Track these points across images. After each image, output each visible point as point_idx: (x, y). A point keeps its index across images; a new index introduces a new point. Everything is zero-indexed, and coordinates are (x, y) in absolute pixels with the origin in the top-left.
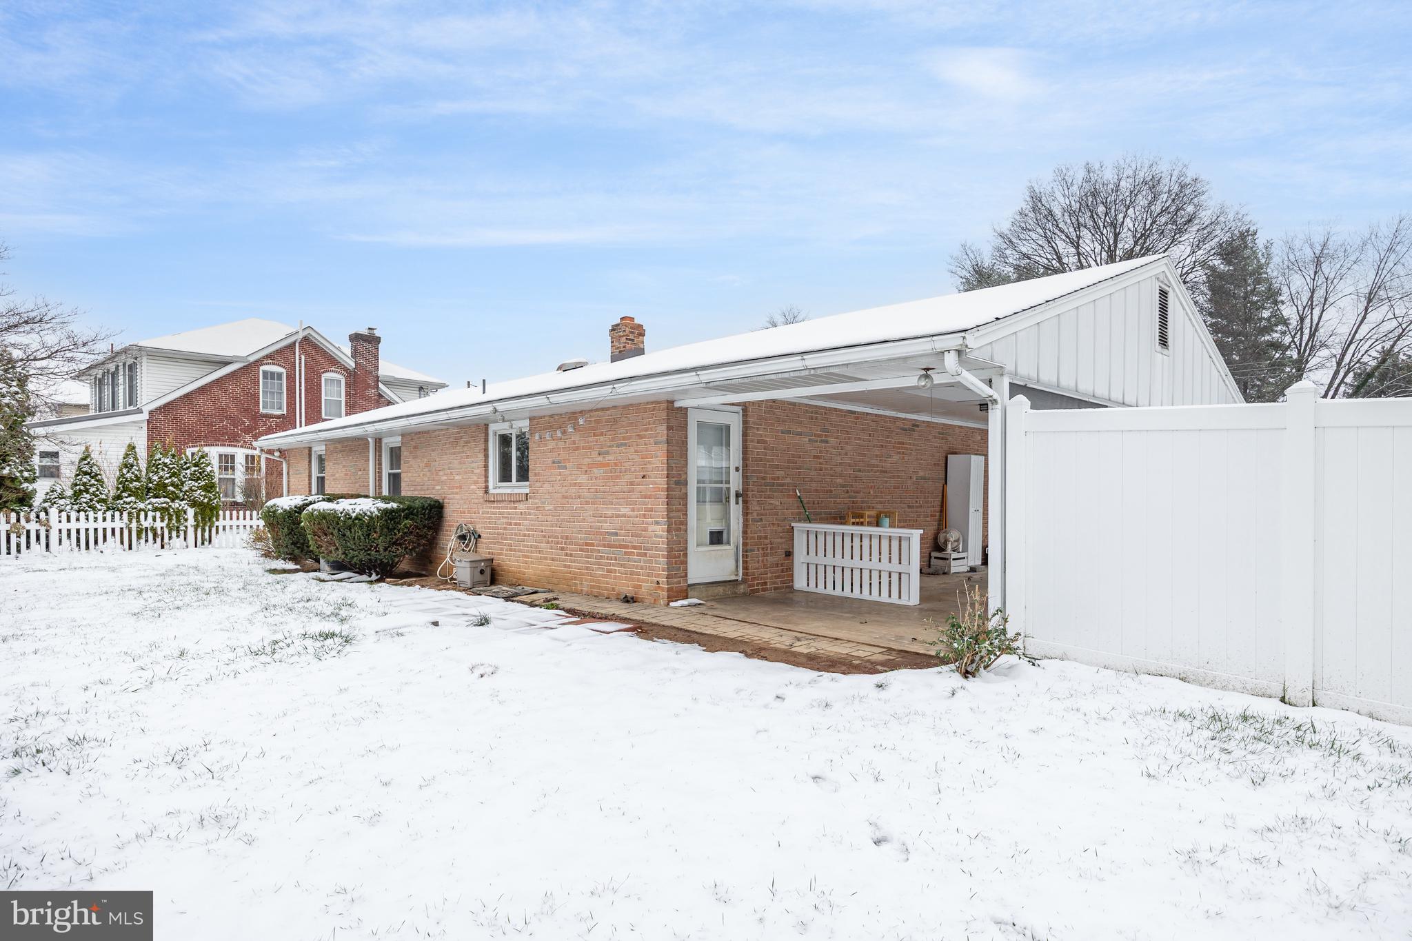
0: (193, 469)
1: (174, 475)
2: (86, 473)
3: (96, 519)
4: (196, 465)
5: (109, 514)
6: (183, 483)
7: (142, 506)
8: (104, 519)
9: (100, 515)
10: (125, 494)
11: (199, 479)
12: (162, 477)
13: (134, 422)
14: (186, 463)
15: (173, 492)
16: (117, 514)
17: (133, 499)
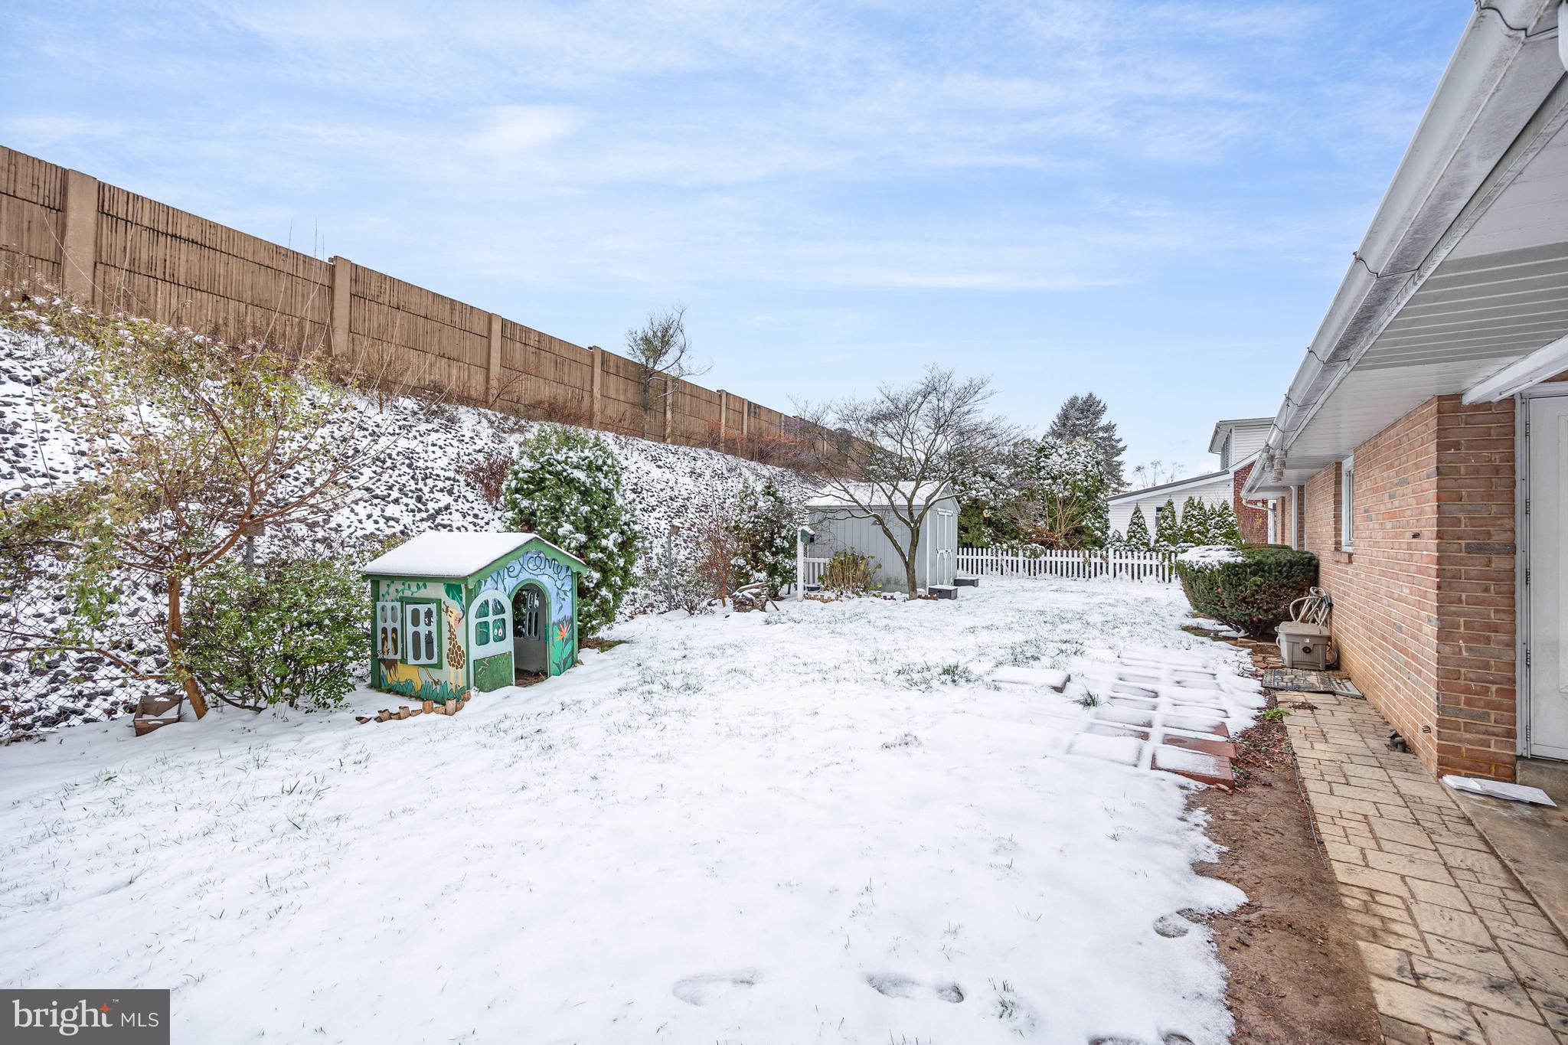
0: (1217, 519)
1: (1200, 524)
2: (1135, 524)
3: (1139, 557)
4: (1220, 516)
5: (1148, 554)
6: (1208, 531)
7: (1172, 548)
8: (1145, 558)
9: (1142, 554)
10: (1161, 539)
11: (1221, 527)
12: (1189, 526)
13: (1224, 481)
14: (1212, 514)
15: (1199, 538)
16: (1154, 554)
17: (1166, 543)
